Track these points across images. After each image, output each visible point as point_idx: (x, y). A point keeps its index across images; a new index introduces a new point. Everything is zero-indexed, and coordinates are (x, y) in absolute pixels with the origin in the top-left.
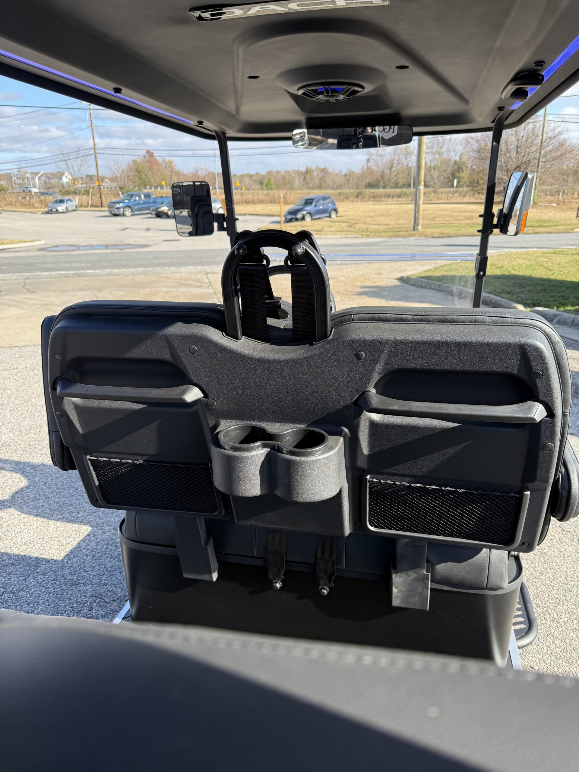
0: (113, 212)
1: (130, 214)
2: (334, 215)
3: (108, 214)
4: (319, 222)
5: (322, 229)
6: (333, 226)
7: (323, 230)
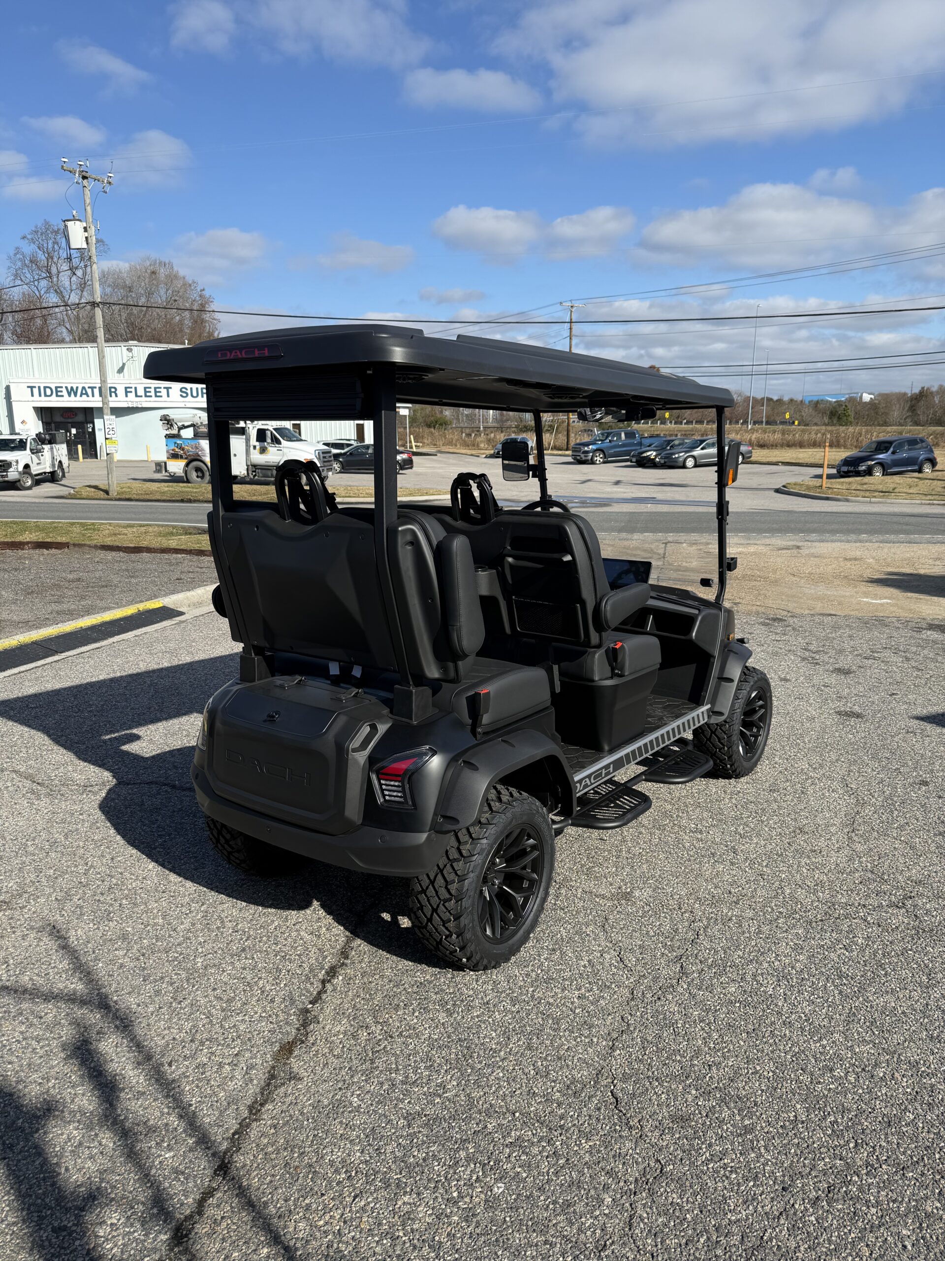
0: (578, 458)
1: (601, 460)
2: (927, 469)
3: (570, 459)
4: (896, 478)
5: (894, 489)
6: (917, 485)
7: (896, 490)
